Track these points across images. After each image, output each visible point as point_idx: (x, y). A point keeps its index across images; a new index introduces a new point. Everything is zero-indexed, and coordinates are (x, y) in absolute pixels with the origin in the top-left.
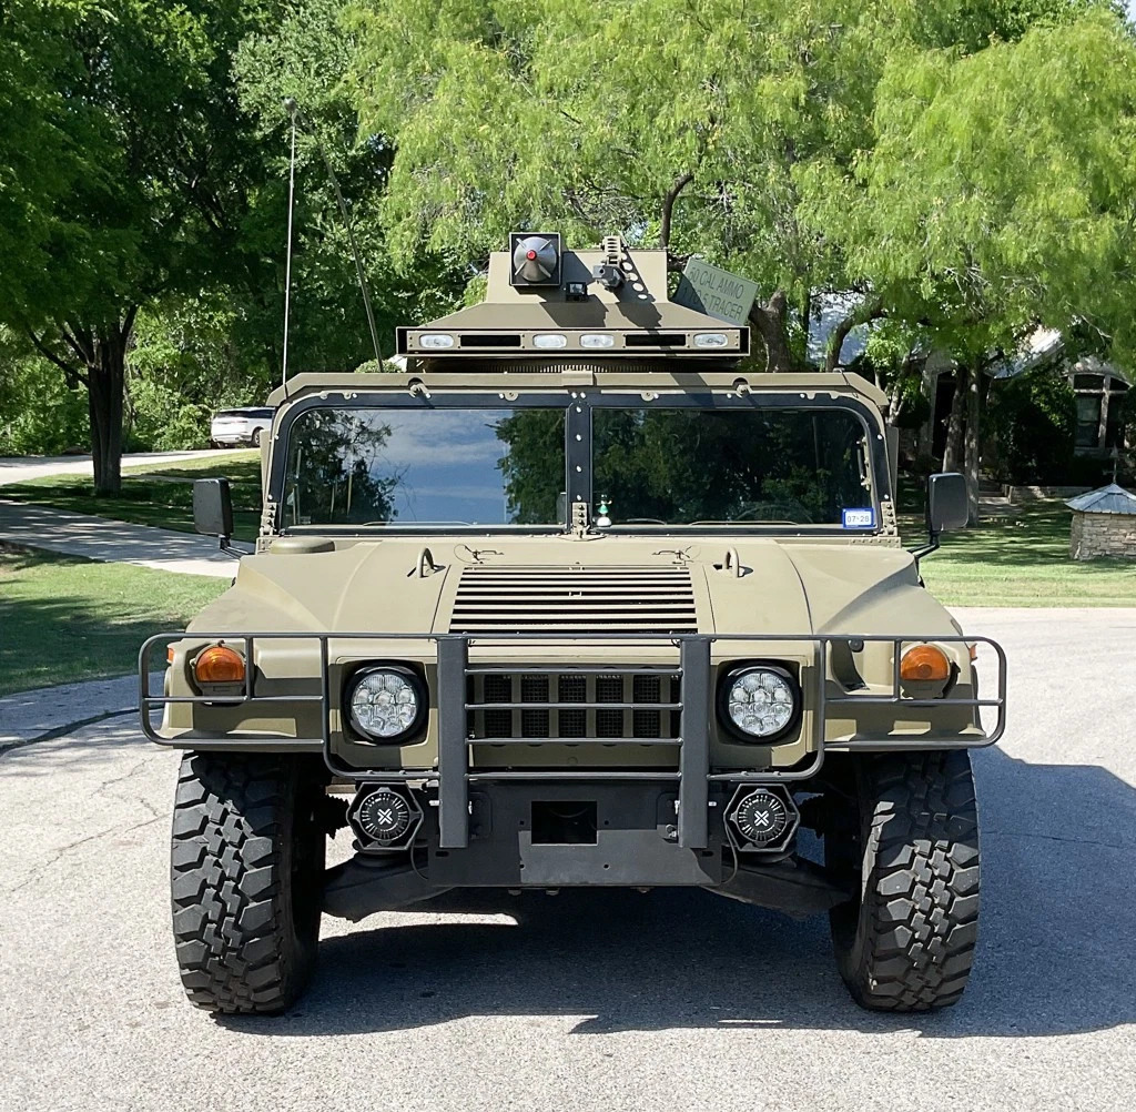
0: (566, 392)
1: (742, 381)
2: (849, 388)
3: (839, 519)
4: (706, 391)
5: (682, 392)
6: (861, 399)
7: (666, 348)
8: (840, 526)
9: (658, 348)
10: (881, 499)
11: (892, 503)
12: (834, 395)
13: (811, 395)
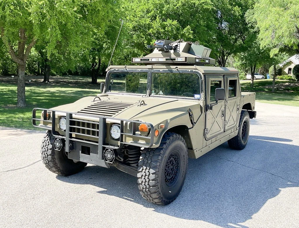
0: (148, 69)
1: (177, 67)
2: (197, 69)
3: (193, 96)
4: (171, 69)
5: (167, 70)
6: (199, 72)
7: (173, 61)
8: (193, 98)
9: (171, 61)
10: (202, 93)
11: (203, 94)
12: (194, 70)
13: (190, 70)
